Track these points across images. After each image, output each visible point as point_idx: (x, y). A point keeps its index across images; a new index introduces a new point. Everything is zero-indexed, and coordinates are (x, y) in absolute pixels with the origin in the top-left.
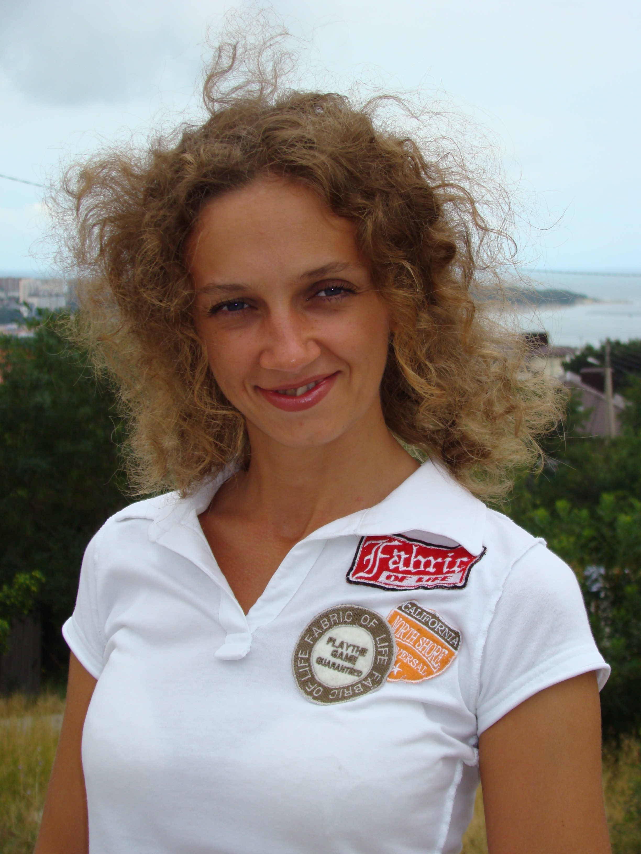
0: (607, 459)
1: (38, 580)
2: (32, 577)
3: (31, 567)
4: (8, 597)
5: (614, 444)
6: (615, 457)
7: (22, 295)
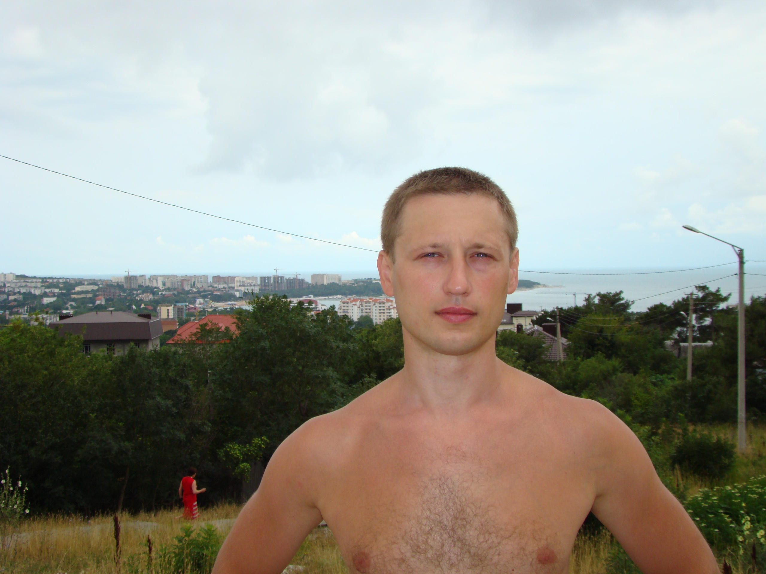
0: (560, 373)
1: (265, 441)
2: (262, 440)
3: (260, 435)
4: (249, 450)
5: (564, 364)
6: (564, 372)
7: (236, 286)
